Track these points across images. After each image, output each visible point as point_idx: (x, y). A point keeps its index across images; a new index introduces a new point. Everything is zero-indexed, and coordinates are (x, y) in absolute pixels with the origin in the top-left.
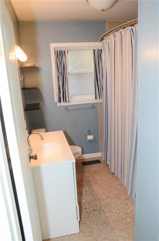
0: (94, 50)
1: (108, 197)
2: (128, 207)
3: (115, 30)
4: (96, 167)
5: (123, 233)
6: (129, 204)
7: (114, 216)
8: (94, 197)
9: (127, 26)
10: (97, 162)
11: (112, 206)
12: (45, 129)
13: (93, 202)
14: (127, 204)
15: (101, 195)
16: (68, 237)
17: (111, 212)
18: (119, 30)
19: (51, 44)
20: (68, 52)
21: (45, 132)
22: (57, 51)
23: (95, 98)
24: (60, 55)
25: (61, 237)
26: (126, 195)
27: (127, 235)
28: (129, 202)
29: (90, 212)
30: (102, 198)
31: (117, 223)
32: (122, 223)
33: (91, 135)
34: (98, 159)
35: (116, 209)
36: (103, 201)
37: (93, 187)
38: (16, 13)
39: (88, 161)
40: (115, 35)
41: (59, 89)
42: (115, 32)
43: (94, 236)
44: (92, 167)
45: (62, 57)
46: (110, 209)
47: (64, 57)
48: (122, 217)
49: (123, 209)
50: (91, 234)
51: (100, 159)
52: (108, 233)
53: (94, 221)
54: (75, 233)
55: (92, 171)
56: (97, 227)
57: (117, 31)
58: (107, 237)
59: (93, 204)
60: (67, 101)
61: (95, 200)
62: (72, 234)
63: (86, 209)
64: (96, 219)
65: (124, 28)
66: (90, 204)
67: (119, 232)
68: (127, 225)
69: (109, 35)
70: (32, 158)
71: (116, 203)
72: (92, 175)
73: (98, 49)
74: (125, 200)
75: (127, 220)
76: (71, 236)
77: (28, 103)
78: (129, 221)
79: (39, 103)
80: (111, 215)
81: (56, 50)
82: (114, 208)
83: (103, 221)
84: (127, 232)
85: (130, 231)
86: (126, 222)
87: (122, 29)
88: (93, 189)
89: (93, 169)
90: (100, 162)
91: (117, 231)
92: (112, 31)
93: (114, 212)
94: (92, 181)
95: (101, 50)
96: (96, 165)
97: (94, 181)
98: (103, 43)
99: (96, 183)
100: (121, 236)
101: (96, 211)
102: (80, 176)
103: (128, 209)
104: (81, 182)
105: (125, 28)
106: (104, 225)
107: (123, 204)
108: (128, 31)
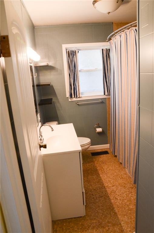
0: (103, 49)
1: (114, 185)
2: (132, 195)
3: (120, 31)
4: (103, 157)
5: (126, 218)
6: (133, 192)
7: (119, 202)
8: (100, 184)
9: (132, 27)
10: (106, 153)
11: (117, 193)
12: (57, 122)
13: (100, 189)
14: (131, 192)
15: (108, 183)
16: (75, 219)
17: (116, 198)
18: (124, 31)
19: (63, 45)
20: (78, 52)
21: (57, 124)
22: (69, 51)
23: (103, 94)
24: (72, 54)
25: (69, 219)
26: (131, 184)
27: (129, 220)
28: (133, 190)
29: (96, 198)
30: (108, 186)
31: (120, 209)
32: (125, 209)
33: (100, 128)
34: (106, 150)
35: (120, 196)
36: (109, 188)
37: (100, 175)
38: (32, 19)
39: (97, 152)
40: (121, 36)
41: (71, 85)
42: (120, 33)
43: (98, 220)
44: (101, 158)
45: (73, 56)
46: (115, 196)
47: (75, 56)
48: (126, 204)
49: (127, 196)
50: (96, 217)
51: (108, 150)
52: (112, 218)
53: (99, 206)
54: (82, 216)
55: (100, 161)
56: (102, 212)
57: (122, 32)
58: (110, 221)
59: (99, 191)
60: (78, 97)
61: (102, 187)
62: (78, 217)
63: (93, 195)
64: (101, 205)
65: (128, 29)
66: (97, 191)
67: (122, 218)
68: (129, 211)
69: (116, 36)
70: (42, 147)
71: (120, 191)
72: (100, 164)
73: (106, 49)
74: (129, 188)
75: (130, 207)
76: (78, 219)
77: (43, 98)
78: (132, 208)
79: (52, 98)
80: (116, 202)
81: (67, 51)
82: (119, 196)
83: (108, 207)
84: (129, 218)
85: (132, 217)
86: (129, 208)
87: (127, 29)
88: (100, 177)
89: (101, 159)
90: (108, 153)
91: (121, 216)
92: (118, 32)
93: (118, 198)
94: (100, 170)
95: (109, 49)
96: (105, 155)
97: (102, 170)
98: (110, 43)
99: (103, 172)
100: (124, 221)
101: (101, 197)
102: (89, 165)
103: (131, 196)
104: (89, 171)
105: (130, 28)
106: (108, 210)
107: (128, 192)
108: (133, 31)
